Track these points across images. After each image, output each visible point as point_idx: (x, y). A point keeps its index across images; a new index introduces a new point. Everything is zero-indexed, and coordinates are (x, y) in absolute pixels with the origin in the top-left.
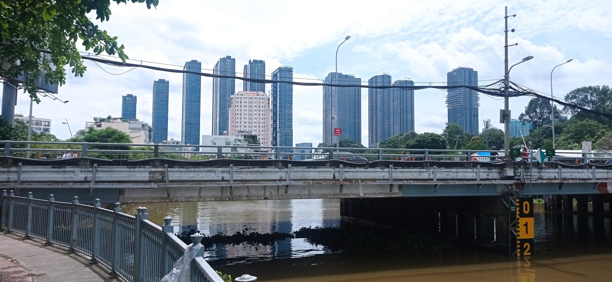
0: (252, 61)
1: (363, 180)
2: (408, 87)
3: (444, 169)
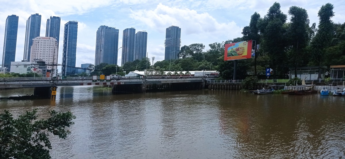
0: (52, 17)
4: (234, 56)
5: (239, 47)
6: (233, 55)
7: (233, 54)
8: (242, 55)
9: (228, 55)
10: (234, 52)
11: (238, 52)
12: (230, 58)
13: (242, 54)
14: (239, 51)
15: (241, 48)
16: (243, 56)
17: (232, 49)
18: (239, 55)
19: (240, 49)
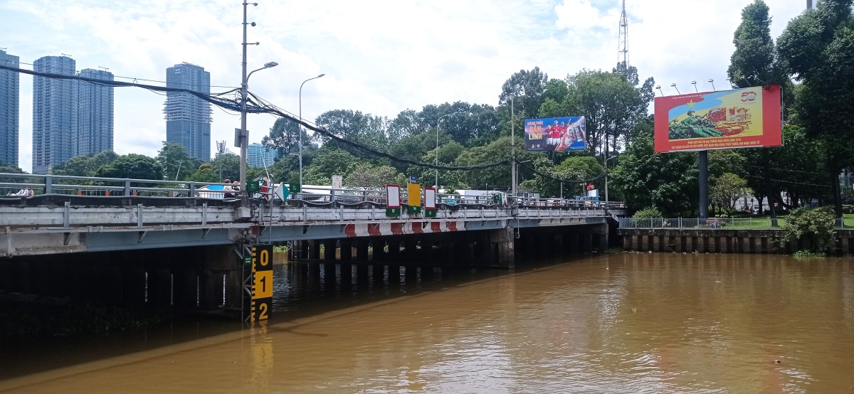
1: (13, 227)
2: (103, 82)
3: (154, 209)
4: (699, 136)
5: (722, 106)
6: (694, 135)
7: (696, 129)
8: (742, 135)
9: (673, 133)
10: (700, 123)
11: (720, 124)
12: (685, 143)
13: (737, 132)
14: (725, 119)
15: (732, 112)
16: (744, 139)
17: (689, 114)
18: (724, 132)
19: (728, 114)
